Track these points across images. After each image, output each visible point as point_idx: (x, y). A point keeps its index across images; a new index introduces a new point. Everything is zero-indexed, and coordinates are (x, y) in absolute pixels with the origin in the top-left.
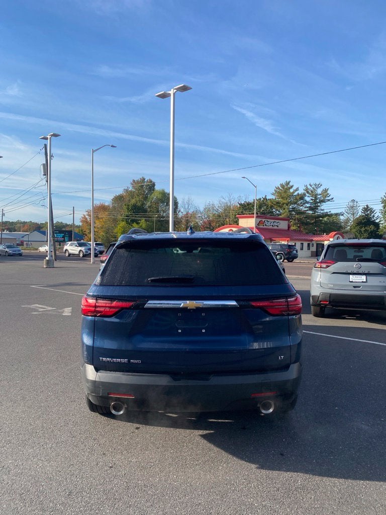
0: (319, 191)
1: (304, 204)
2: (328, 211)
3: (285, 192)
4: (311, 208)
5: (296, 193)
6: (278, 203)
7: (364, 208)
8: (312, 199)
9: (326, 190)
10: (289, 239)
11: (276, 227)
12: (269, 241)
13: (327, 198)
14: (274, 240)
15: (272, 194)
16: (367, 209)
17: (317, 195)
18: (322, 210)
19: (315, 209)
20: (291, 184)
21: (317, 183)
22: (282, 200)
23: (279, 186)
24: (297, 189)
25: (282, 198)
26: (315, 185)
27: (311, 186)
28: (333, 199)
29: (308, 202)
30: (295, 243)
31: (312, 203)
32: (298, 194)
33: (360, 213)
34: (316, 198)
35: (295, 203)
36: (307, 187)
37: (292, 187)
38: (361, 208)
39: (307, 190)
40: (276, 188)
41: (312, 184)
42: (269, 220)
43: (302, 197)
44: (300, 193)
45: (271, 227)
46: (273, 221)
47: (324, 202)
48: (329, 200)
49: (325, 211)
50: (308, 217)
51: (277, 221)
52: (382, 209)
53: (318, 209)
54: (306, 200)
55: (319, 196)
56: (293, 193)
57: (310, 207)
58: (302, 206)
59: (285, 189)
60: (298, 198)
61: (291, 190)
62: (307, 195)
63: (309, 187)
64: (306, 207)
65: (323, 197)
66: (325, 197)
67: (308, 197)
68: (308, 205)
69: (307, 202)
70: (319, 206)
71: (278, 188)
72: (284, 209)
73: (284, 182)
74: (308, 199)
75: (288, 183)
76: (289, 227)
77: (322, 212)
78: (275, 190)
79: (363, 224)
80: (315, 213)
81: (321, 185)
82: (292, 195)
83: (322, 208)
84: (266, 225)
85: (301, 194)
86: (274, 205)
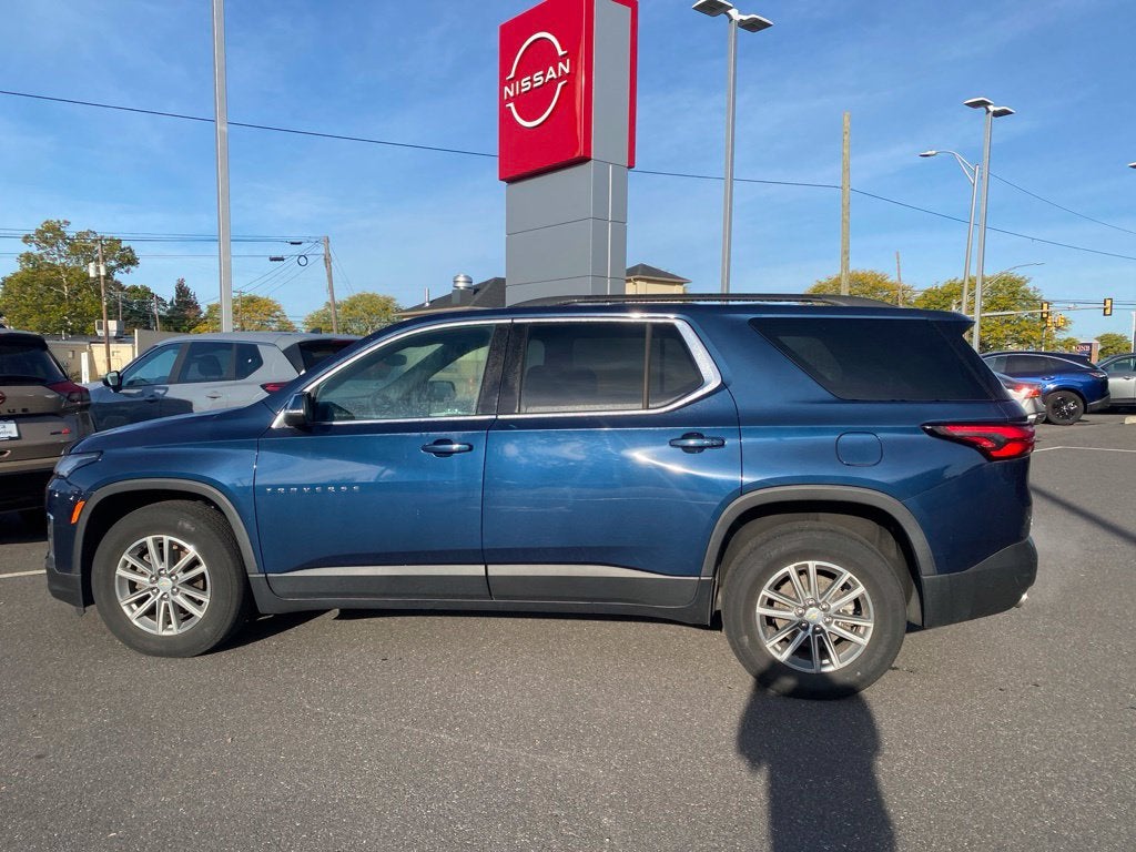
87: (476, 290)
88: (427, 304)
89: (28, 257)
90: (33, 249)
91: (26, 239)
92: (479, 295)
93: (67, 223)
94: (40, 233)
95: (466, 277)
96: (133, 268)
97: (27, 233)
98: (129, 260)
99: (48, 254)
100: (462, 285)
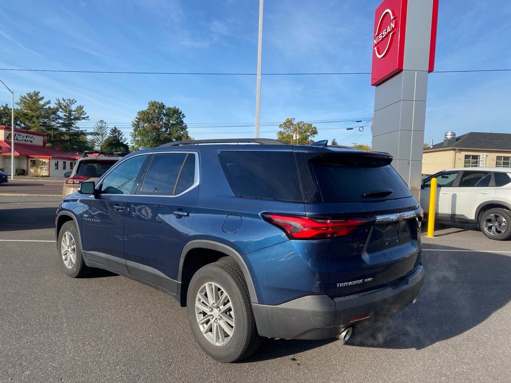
0: (73, 107)
1: (56, 119)
2: (84, 129)
3: (34, 103)
4: (64, 125)
5: (47, 107)
6: (25, 115)
7: (113, 130)
8: (65, 115)
9: (81, 108)
10: (50, 157)
11: (29, 143)
12: (25, 158)
13: (82, 116)
14: (33, 158)
15: (17, 104)
16: (115, 131)
17: (71, 111)
18: (77, 128)
19: (69, 126)
20: (40, 95)
21: (72, 99)
22: (29, 112)
23: (26, 96)
24: (49, 102)
25: (31, 110)
26: (69, 100)
27: (64, 101)
28: (88, 117)
29: (62, 118)
30: (58, 162)
31: (65, 119)
32: (49, 108)
33: (108, 134)
34: (70, 115)
35: (47, 117)
36: (59, 102)
37: (42, 98)
38: (110, 129)
39: (59, 104)
40: (22, 97)
41: (65, 98)
42: (20, 134)
43: (54, 112)
44: (52, 107)
45: (24, 142)
46: (26, 135)
47: (79, 120)
48: (84, 118)
49: (81, 129)
50: (62, 134)
51: (31, 136)
52: (133, 132)
53: (72, 126)
54: (59, 116)
55: (73, 113)
56: (44, 105)
57: (63, 123)
58: (54, 121)
59: (33, 100)
60: (50, 112)
61: (41, 102)
62: (60, 110)
63: (62, 101)
64: (58, 123)
65: (78, 113)
66: (80, 115)
67: (62, 112)
68: (61, 121)
69: (60, 118)
70: (73, 123)
71: (25, 98)
72: (34, 122)
73: (32, 91)
74: (61, 114)
75: (37, 94)
76: (44, 144)
77: (77, 130)
78: (21, 100)
79: (113, 145)
80: (69, 131)
81: (76, 102)
82: (42, 107)
83: (77, 125)
84: (17, 139)
85: (54, 108)
86: (21, 116)
87: (458, 139)
88: (432, 147)
89: (280, 133)
90: (282, 130)
91: (280, 126)
92: (458, 141)
93: (294, 119)
94: (285, 124)
95: (451, 132)
96: (315, 135)
97: (280, 123)
98: (315, 132)
99: (287, 131)
100: (449, 137)
